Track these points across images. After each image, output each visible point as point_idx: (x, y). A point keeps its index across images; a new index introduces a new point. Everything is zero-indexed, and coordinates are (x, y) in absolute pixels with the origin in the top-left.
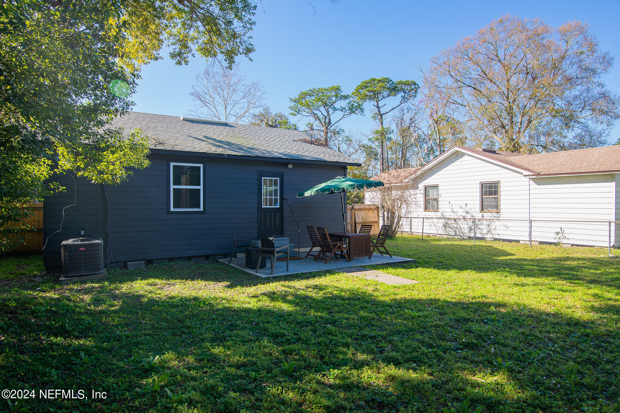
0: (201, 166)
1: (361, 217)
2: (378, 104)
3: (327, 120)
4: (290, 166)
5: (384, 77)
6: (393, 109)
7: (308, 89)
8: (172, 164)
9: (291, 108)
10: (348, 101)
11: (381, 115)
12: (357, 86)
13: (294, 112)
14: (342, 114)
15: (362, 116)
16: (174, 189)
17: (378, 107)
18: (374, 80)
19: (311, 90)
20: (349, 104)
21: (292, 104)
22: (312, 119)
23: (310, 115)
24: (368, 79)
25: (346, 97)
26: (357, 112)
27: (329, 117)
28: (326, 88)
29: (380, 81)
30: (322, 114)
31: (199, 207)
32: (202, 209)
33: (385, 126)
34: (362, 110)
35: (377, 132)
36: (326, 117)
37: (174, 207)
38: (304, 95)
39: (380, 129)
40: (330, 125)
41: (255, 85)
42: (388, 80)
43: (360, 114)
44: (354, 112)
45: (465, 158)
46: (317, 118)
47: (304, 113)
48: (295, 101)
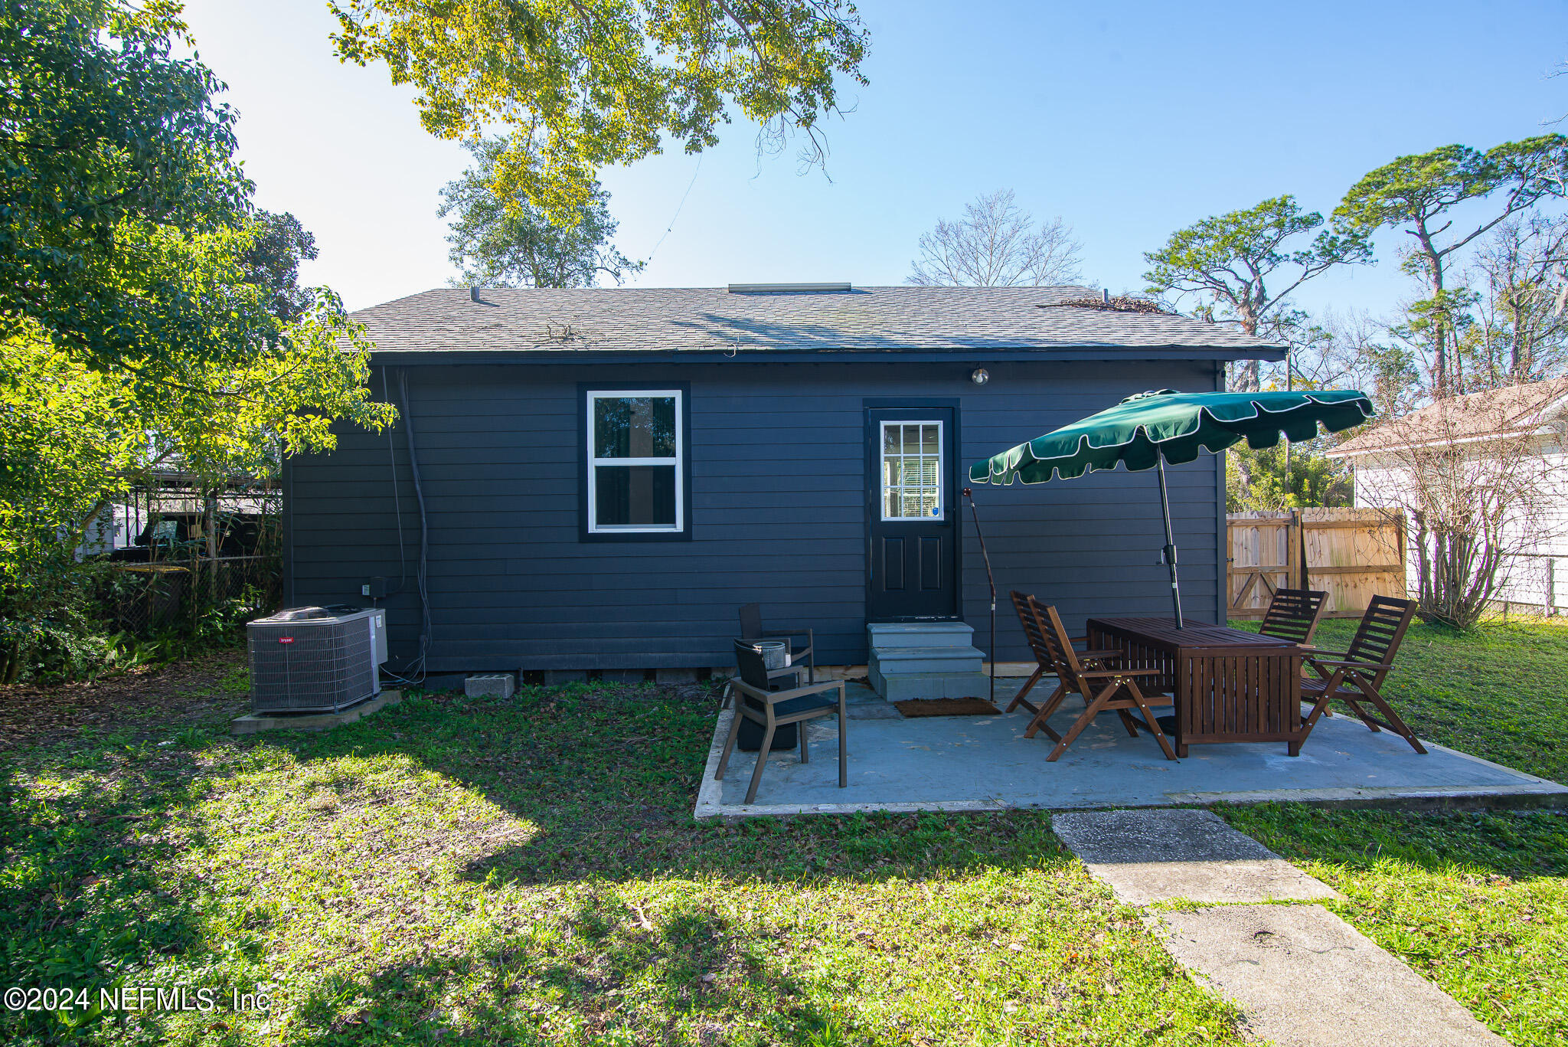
0: (677, 395)
1: (1326, 552)
2: (1423, 226)
3: (1254, 294)
4: (980, 378)
5: (1440, 146)
6: (1479, 232)
7: (1195, 222)
8: (592, 396)
9: (1149, 277)
10: (1315, 232)
11: (1436, 258)
12: (1348, 189)
13: (1155, 285)
14: (1302, 269)
15: (1368, 266)
16: (599, 469)
17: (1423, 235)
18: (1409, 160)
19: (1203, 224)
20: (1320, 239)
21: (1152, 268)
22: (1207, 297)
23: (1202, 285)
24: (1386, 161)
25: (1308, 222)
26: (1346, 258)
27: (1260, 281)
28: (1250, 207)
29: (1428, 160)
30: (1237, 278)
31: (672, 520)
32: (679, 527)
33: (1449, 284)
34: (1366, 251)
35: (1421, 307)
36: (1249, 285)
37: (601, 521)
38: (1182, 241)
39: (1431, 295)
40: (1261, 303)
41: (1052, 235)
42: (1456, 152)
43: (1359, 260)
44: (1336, 259)
46: (1221, 289)
47: (1185, 285)
48: (1161, 259)
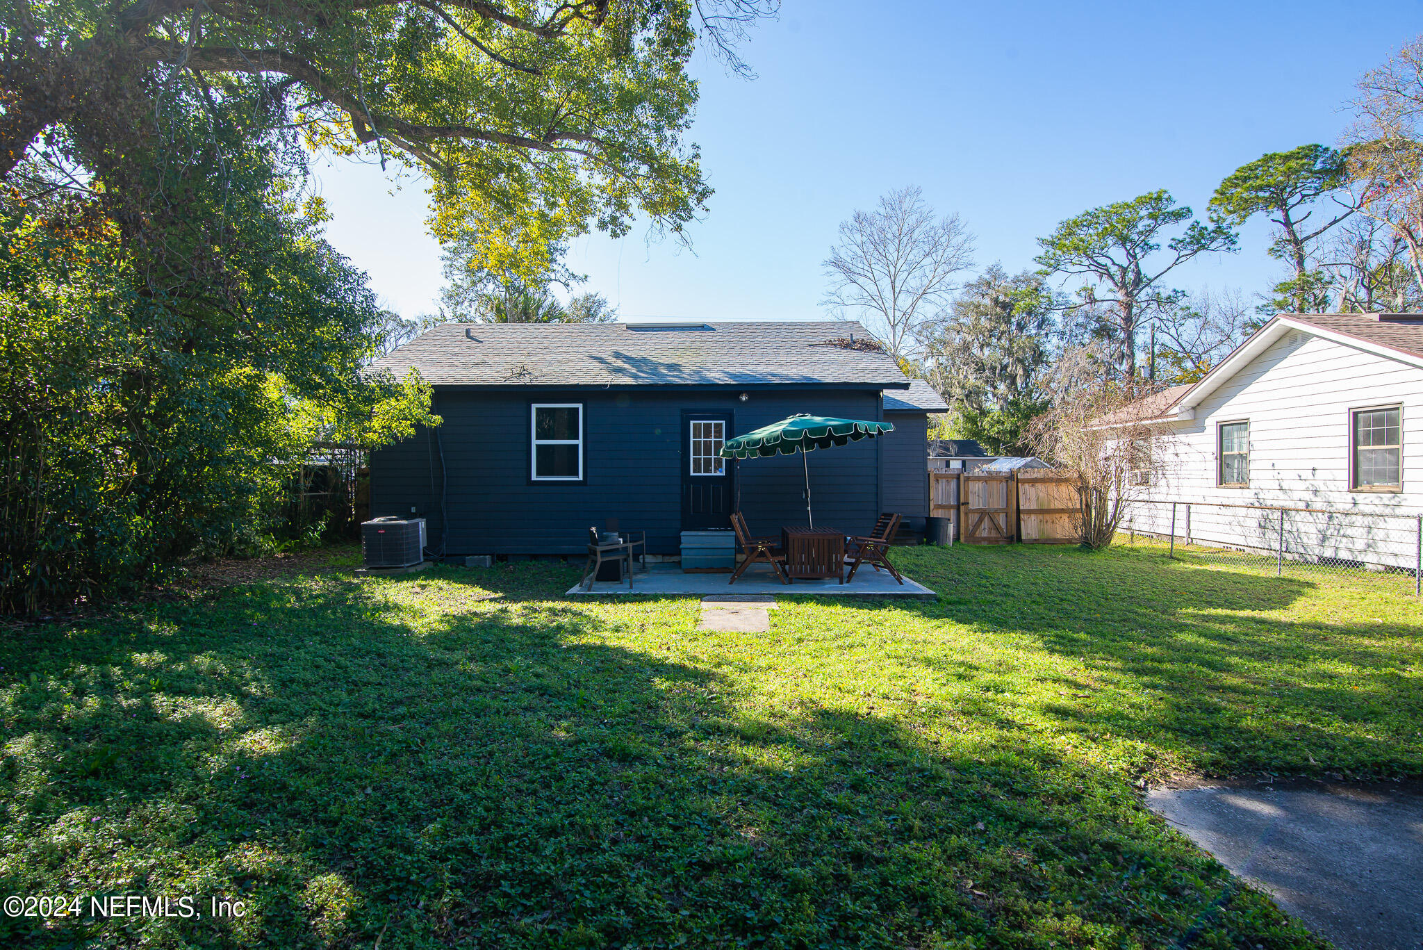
0: (580, 406)
1: (1033, 498)
2: (1287, 215)
3: (1131, 276)
4: (744, 398)
5: (1301, 146)
6: (1335, 221)
7: (1080, 212)
8: (534, 406)
9: (1039, 260)
11: (1298, 243)
12: (1220, 182)
13: (1044, 268)
14: (1175, 254)
15: (1232, 254)
16: (538, 446)
17: (1287, 224)
18: (1272, 158)
19: (1088, 214)
20: (1192, 228)
21: (1041, 251)
23: (1086, 268)
24: (1254, 157)
25: (1179, 215)
26: (1212, 246)
27: (1137, 266)
28: (1130, 199)
29: (1287, 158)
30: (1114, 263)
31: (577, 474)
32: (581, 478)
33: (1310, 265)
34: (1231, 240)
35: (1283, 287)
36: (1124, 270)
37: (538, 474)
38: (1070, 229)
39: (1292, 275)
40: (1137, 285)
41: (951, 226)
42: (1314, 151)
43: (1224, 248)
44: (1203, 247)
45: (1309, 346)
46: (1104, 272)
47: (1070, 268)
48: (1052, 244)
